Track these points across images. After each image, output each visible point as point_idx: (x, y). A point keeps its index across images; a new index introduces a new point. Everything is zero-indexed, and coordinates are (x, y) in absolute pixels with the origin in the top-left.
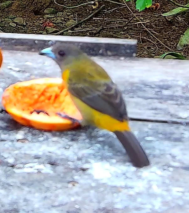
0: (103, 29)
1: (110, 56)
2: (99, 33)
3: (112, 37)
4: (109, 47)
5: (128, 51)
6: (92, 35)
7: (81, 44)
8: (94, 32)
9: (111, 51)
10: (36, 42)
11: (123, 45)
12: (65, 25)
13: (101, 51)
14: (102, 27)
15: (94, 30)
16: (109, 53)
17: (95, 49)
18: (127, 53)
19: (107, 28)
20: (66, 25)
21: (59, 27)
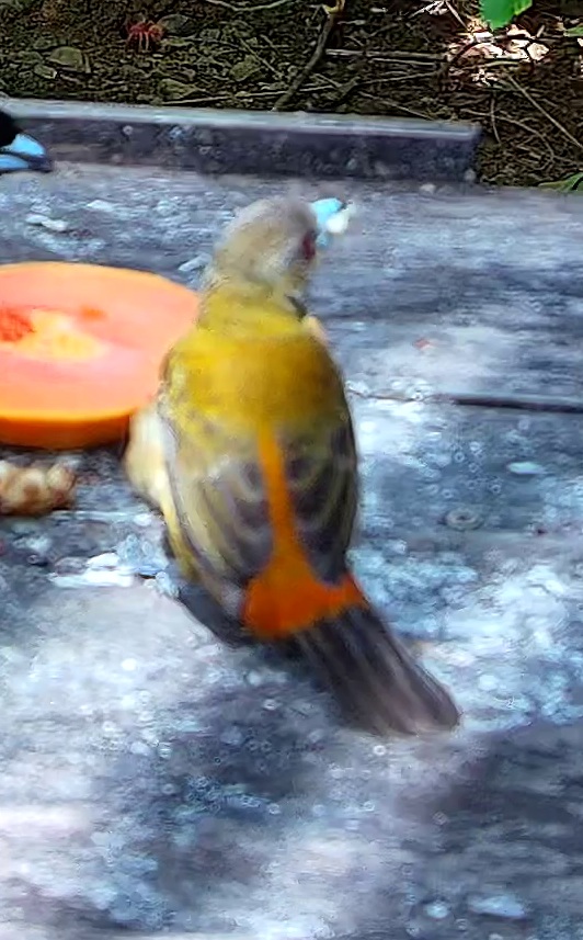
0: (362, 86)
1: (384, 180)
2: (347, 99)
3: (392, 113)
4: (381, 148)
5: (449, 162)
6: (324, 107)
7: (283, 138)
8: (330, 96)
9: (387, 162)
10: (128, 130)
11: (431, 142)
12: (228, 75)
13: (352, 164)
14: (357, 81)
15: (329, 90)
16: (382, 170)
17: (334, 155)
18: (445, 169)
19: (376, 84)
20: (232, 72)
21: (209, 81)
